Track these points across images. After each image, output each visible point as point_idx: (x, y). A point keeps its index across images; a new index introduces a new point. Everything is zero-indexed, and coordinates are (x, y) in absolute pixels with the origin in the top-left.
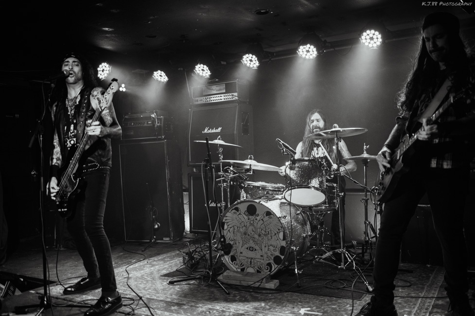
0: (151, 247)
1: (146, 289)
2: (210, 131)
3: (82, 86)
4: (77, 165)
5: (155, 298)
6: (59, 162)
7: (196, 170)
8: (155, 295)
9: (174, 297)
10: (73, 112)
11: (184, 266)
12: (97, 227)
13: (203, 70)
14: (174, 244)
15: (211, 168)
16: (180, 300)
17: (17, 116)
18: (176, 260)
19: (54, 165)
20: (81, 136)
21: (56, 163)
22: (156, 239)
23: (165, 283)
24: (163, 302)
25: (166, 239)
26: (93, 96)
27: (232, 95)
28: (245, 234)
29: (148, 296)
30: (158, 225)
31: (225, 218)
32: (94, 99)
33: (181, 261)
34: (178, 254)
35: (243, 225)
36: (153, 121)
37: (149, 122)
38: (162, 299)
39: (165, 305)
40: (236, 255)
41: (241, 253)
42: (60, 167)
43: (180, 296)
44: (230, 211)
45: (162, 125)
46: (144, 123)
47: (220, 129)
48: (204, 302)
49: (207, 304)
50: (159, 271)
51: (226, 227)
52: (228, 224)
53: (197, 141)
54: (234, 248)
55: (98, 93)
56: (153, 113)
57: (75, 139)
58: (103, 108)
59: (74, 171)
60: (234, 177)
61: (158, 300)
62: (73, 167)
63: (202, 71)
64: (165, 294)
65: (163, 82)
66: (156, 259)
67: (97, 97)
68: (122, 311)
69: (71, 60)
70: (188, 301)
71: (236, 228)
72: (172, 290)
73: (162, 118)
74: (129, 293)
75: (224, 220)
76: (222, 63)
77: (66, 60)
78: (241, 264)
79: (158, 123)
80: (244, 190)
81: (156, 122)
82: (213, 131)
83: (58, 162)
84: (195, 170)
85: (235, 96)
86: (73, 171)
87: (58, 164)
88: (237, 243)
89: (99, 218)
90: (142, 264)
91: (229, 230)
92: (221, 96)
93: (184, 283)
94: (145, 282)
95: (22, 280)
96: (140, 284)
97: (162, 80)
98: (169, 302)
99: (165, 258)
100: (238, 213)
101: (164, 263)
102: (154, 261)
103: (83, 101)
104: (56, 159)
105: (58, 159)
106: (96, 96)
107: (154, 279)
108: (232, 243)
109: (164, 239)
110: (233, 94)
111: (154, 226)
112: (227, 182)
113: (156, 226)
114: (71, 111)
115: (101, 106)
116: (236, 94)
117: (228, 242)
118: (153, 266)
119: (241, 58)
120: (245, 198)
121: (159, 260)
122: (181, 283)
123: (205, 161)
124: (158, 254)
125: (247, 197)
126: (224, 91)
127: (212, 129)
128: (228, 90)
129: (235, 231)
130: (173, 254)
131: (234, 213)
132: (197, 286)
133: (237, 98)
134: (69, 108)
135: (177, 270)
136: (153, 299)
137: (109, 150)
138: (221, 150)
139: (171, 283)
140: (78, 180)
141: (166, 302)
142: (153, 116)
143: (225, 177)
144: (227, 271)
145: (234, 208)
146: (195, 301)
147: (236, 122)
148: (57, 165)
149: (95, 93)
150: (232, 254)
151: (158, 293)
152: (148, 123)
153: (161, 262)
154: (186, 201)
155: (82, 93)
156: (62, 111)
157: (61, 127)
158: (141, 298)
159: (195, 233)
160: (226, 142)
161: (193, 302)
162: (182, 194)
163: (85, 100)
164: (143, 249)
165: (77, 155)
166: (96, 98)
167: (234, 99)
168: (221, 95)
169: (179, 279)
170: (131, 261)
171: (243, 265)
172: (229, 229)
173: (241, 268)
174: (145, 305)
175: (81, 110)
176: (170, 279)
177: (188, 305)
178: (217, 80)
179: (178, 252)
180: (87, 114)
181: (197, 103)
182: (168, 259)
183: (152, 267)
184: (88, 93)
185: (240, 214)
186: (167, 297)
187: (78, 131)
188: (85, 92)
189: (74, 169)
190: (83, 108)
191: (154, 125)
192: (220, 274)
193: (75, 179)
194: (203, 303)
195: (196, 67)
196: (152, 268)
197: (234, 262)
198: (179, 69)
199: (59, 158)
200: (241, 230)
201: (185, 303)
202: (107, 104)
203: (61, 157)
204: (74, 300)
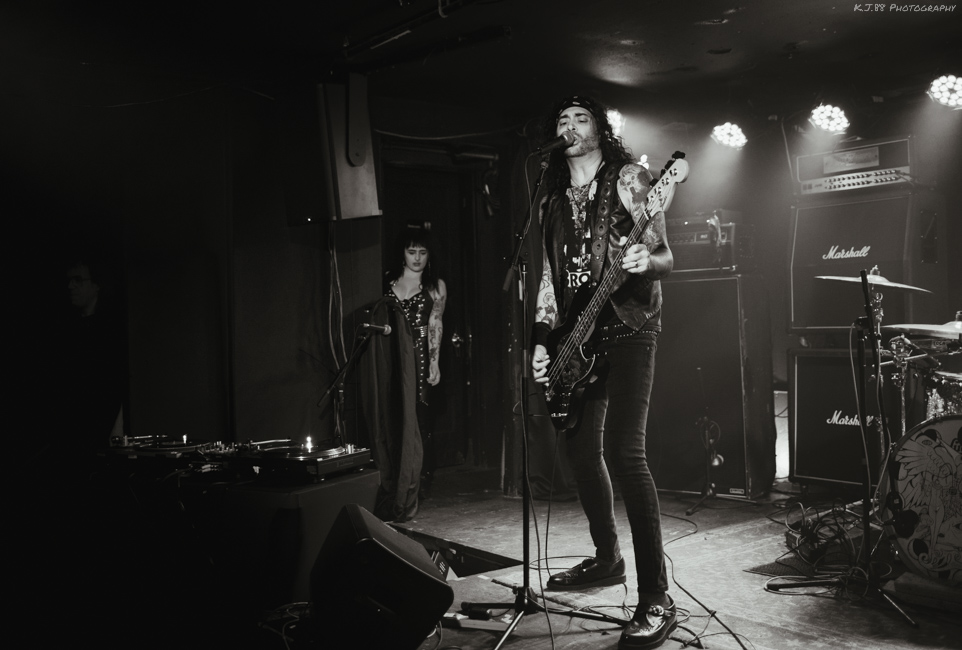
0: (705, 507)
1: (719, 595)
2: (842, 255)
3: (598, 162)
4: (593, 327)
5: (744, 617)
6: (552, 316)
7: (807, 343)
8: (742, 611)
9: (786, 619)
10: (584, 215)
11: (792, 555)
12: (637, 455)
13: (830, 118)
14: (754, 504)
15: (873, 339)
16: (801, 628)
17: (427, 225)
18: (770, 539)
19: (541, 323)
20: (601, 267)
21: (544, 318)
22: (716, 491)
23: (759, 588)
24: (764, 628)
25: (737, 493)
26: (623, 183)
27: (897, 172)
28: (953, 492)
29: (729, 613)
30: (720, 460)
31: (901, 453)
32: (626, 189)
33: (782, 542)
34: (770, 526)
35: (948, 472)
36: (713, 232)
37: (702, 236)
38: (760, 621)
39: (770, 634)
40: (928, 538)
41: (941, 535)
42: (553, 327)
43: (799, 619)
44: (914, 438)
45: (732, 241)
46: (692, 238)
47: (865, 250)
48: (860, 637)
49: (869, 643)
50: (736, 559)
51: (902, 473)
52: (909, 467)
53: (824, 277)
54: (923, 522)
55: (633, 178)
56: (711, 216)
57: (589, 273)
58: (652, 214)
59: (586, 340)
60: (915, 361)
61: (751, 622)
62: (584, 328)
63: (829, 120)
64: (764, 611)
65: (734, 149)
66: (722, 534)
67: (630, 186)
68: (678, 637)
69: (571, 112)
70: (822, 631)
71: (929, 477)
72: (778, 603)
73: (731, 227)
74: (682, 600)
75: (897, 458)
76: (876, 99)
77: (563, 115)
78: (941, 561)
79: (723, 237)
80: (938, 392)
81: (717, 236)
82: (848, 255)
83: (550, 316)
84: (803, 342)
85: (905, 174)
86: (583, 338)
87: (550, 321)
88: (931, 511)
89: (638, 436)
90: (693, 541)
91: (911, 482)
92: (868, 176)
93: (801, 590)
94: (712, 581)
95: (454, 552)
96: (702, 583)
97: (732, 144)
98: (777, 629)
99: (742, 532)
100: (934, 444)
101: (744, 543)
102: (720, 537)
103: (602, 192)
104: (546, 308)
105: (549, 310)
106: (629, 183)
107: (730, 577)
108: (917, 510)
109: (733, 491)
110: (897, 169)
111: (712, 461)
112: (899, 370)
113: (716, 463)
114: (580, 212)
115: (649, 209)
116: (906, 169)
117: (907, 509)
118: (720, 547)
119: (927, 85)
120: (941, 410)
121: (730, 536)
122: (795, 590)
123: (858, 322)
124: (725, 523)
125: (945, 407)
126: (877, 163)
127: (848, 249)
128: (886, 160)
129: (926, 483)
130: (759, 525)
131: (925, 442)
132: (834, 601)
133: (908, 178)
134: (574, 207)
135: (777, 562)
136: (740, 619)
137: (657, 296)
138: (879, 298)
139: (772, 588)
140: (594, 359)
141: (772, 628)
142: (712, 221)
143: (895, 360)
144: (906, 574)
145: (923, 431)
146: (837, 632)
147: (906, 235)
148: (547, 322)
149: (627, 178)
150: (916, 535)
151: (749, 608)
152: (699, 239)
153: (737, 541)
154: (780, 409)
155: (600, 176)
156: (559, 212)
157: (555, 246)
158: (713, 614)
159: (802, 482)
160: (890, 280)
161: (835, 635)
162: (773, 395)
163: (606, 190)
164: (689, 510)
165: (593, 307)
166: (628, 189)
167: (900, 181)
168: (869, 173)
169: (788, 582)
170: (668, 534)
171: (946, 564)
172: (909, 478)
173: (940, 570)
174: (725, 630)
175: (599, 211)
176: (767, 581)
177: (824, 641)
178: (859, 139)
179: (768, 522)
180: (611, 221)
181: (808, 192)
182: (750, 536)
183: (717, 550)
184: (612, 177)
185: (939, 445)
186: (771, 618)
187: (593, 255)
188: (607, 174)
189: (585, 335)
190: (604, 209)
191: (714, 242)
192: (886, 580)
193: (588, 354)
194: (859, 641)
195: (815, 111)
196: (720, 552)
197: (921, 555)
198: (770, 118)
199: (552, 307)
200: (942, 482)
201: (815, 634)
202: (662, 206)
203: (555, 307)
204: (572, 604)
